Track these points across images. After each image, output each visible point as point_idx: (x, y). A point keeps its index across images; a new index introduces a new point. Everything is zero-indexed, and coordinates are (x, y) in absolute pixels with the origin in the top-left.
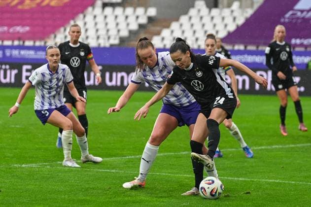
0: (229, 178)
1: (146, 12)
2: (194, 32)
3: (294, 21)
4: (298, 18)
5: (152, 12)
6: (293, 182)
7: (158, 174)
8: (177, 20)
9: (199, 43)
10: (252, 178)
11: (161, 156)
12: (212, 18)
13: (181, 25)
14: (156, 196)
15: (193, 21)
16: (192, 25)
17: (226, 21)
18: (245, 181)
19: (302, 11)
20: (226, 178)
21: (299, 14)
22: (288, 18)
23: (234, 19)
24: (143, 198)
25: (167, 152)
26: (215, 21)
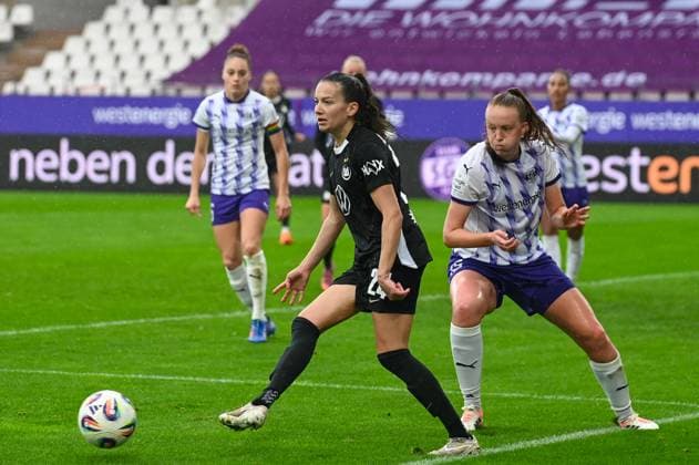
0: (197, 379)
1: (9, 14)
2: (117, 59)
3: (336, 33)
4: (344, 27)
5: (23, 15)
6: (338, 386)
7: (41, 372)
8: (79, 31)
9: (129, 82)
10: (248, 378)
11: (48, 333)
12: (156, 28)
13: (88, 44)
14: (37, 420)
15: (114, 34)
16: (112, 44)
17: (187, 34)
18: (232, 385)
19: (353, 12)
20: (191, 378)
21: (346, 17)
22: (323, 27)
23: (205, 29)
24: (9, 426)
25: (61, 323)
26: (163, 33)
